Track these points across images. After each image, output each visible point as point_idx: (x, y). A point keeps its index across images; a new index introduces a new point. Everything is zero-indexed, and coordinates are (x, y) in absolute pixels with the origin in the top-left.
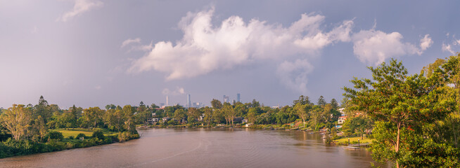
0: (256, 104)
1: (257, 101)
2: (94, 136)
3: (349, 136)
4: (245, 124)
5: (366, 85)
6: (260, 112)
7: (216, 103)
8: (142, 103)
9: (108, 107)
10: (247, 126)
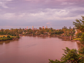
0: (51, 29)
1: (52, 28)
2: (7, 37)
3: (78, 38)
4: (48, 34)
5: (80, 21)
6: (53, 31)
7: (40, 28)
8: (20, 28)
9: (11, 29)
10: (49, 35)
